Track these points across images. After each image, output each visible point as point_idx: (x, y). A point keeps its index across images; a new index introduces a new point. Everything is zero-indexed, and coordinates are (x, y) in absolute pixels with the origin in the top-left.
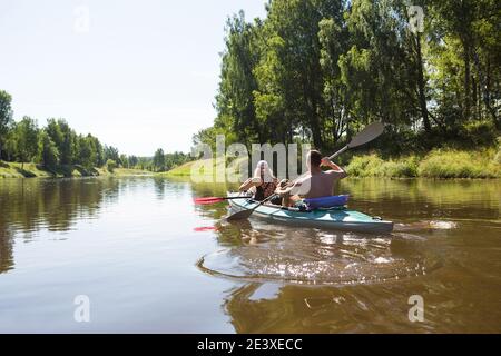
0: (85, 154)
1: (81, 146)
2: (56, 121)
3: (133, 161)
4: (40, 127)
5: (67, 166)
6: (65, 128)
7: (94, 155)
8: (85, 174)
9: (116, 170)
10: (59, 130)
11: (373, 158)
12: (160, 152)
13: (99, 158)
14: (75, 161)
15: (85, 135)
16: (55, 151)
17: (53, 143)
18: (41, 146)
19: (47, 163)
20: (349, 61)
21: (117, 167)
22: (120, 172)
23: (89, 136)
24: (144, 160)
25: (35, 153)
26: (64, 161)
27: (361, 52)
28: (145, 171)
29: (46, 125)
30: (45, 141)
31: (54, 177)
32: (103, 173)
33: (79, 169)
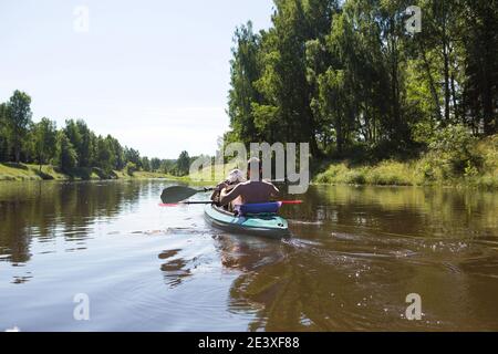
0: (104, 156)
1: (100, 148)
2: (75, 122)
3: (156, 163)
4: (58, 129)
5: (85, 168)
6: (83, 129)
7: (113, 157)
8: (103, 177)
9: (135, 173)
10: (77, 131)
11: (342, 167)
12: (184, 155)
13: (119, 160)
14: (94, 164)
15: (104, 136)
16: (73, 153)
17: (71, 145)
18: (59, 148)
19: (65, 166)
20: (326, 79)
21: (137, 170)
22: (140, 176)
23: (109, 137)
24: (168, 163)
25: (53, 155)
26: (83, 163)
27: (336, 73)
28: (168, 175)
29: (65, 126)
30: (64, 143)
31: (71, 180)
32: (122, 177)
33: (97, 172)
